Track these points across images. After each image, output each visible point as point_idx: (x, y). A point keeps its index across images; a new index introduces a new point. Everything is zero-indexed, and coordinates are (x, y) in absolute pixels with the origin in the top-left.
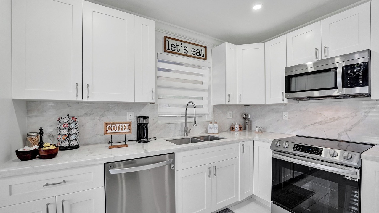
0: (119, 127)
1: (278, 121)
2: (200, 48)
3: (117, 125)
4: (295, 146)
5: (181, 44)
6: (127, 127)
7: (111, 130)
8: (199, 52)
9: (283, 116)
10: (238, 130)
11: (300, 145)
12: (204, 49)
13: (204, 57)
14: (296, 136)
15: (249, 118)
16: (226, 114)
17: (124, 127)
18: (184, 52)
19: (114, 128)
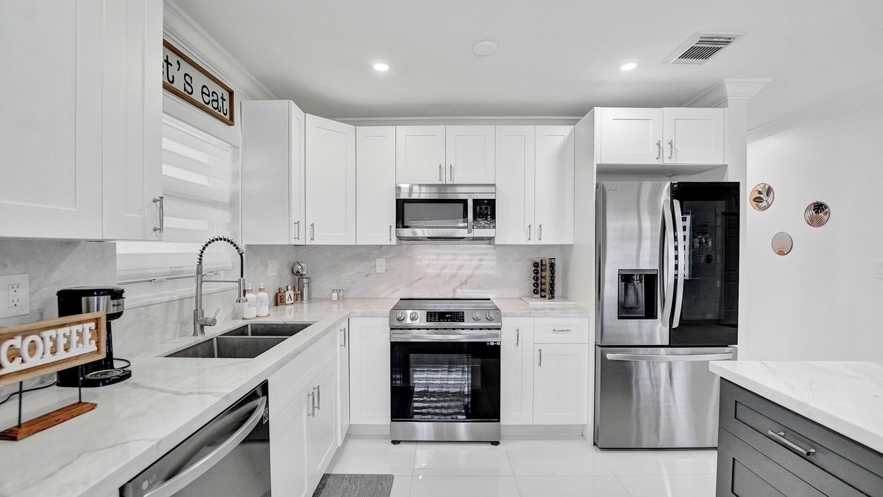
0: (54, 341)
1: (366, 276)
2: (220, 91)
3: (46, 334)
4: (427, 315)
5: (178, 62)
6: (88, 335)
7: (19, 359)
8: (217, 101)
9: (377, 266)
10: (292, 301)
11: (435, 312)
12: (226, 96)
13: (227, 117)
14: (401, 299)
15: (305, 273)
16: (267, 265)
17: (75, 338)
18: (185, 90)
19: (33, 348)
